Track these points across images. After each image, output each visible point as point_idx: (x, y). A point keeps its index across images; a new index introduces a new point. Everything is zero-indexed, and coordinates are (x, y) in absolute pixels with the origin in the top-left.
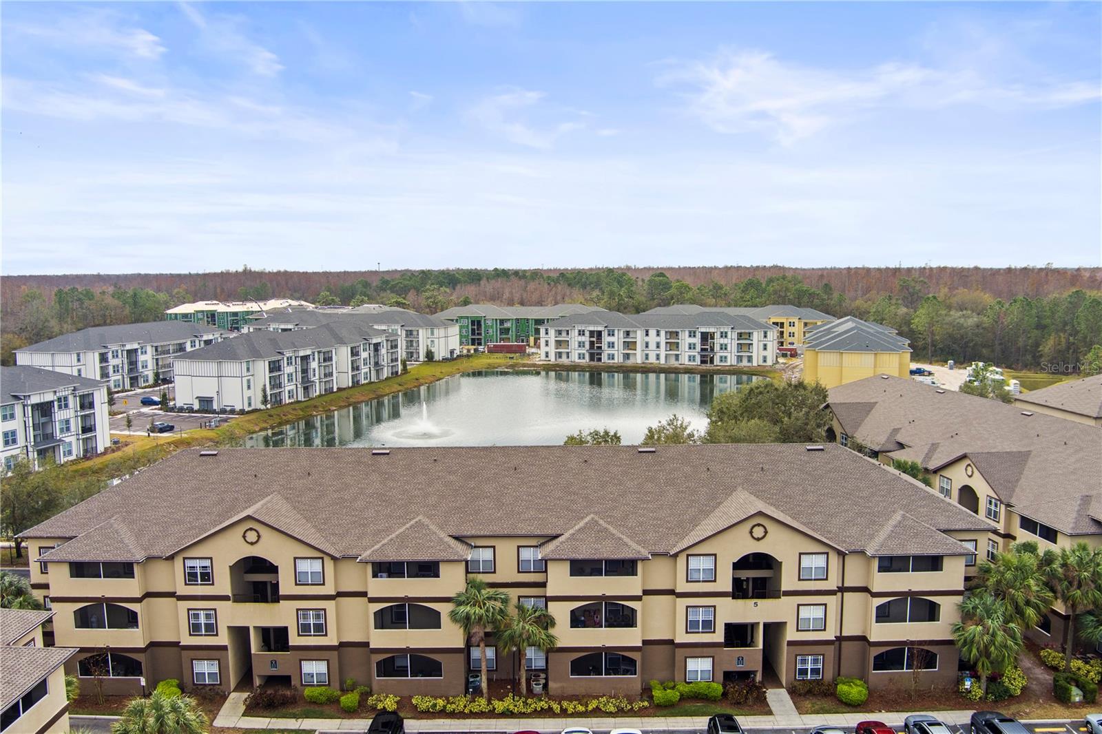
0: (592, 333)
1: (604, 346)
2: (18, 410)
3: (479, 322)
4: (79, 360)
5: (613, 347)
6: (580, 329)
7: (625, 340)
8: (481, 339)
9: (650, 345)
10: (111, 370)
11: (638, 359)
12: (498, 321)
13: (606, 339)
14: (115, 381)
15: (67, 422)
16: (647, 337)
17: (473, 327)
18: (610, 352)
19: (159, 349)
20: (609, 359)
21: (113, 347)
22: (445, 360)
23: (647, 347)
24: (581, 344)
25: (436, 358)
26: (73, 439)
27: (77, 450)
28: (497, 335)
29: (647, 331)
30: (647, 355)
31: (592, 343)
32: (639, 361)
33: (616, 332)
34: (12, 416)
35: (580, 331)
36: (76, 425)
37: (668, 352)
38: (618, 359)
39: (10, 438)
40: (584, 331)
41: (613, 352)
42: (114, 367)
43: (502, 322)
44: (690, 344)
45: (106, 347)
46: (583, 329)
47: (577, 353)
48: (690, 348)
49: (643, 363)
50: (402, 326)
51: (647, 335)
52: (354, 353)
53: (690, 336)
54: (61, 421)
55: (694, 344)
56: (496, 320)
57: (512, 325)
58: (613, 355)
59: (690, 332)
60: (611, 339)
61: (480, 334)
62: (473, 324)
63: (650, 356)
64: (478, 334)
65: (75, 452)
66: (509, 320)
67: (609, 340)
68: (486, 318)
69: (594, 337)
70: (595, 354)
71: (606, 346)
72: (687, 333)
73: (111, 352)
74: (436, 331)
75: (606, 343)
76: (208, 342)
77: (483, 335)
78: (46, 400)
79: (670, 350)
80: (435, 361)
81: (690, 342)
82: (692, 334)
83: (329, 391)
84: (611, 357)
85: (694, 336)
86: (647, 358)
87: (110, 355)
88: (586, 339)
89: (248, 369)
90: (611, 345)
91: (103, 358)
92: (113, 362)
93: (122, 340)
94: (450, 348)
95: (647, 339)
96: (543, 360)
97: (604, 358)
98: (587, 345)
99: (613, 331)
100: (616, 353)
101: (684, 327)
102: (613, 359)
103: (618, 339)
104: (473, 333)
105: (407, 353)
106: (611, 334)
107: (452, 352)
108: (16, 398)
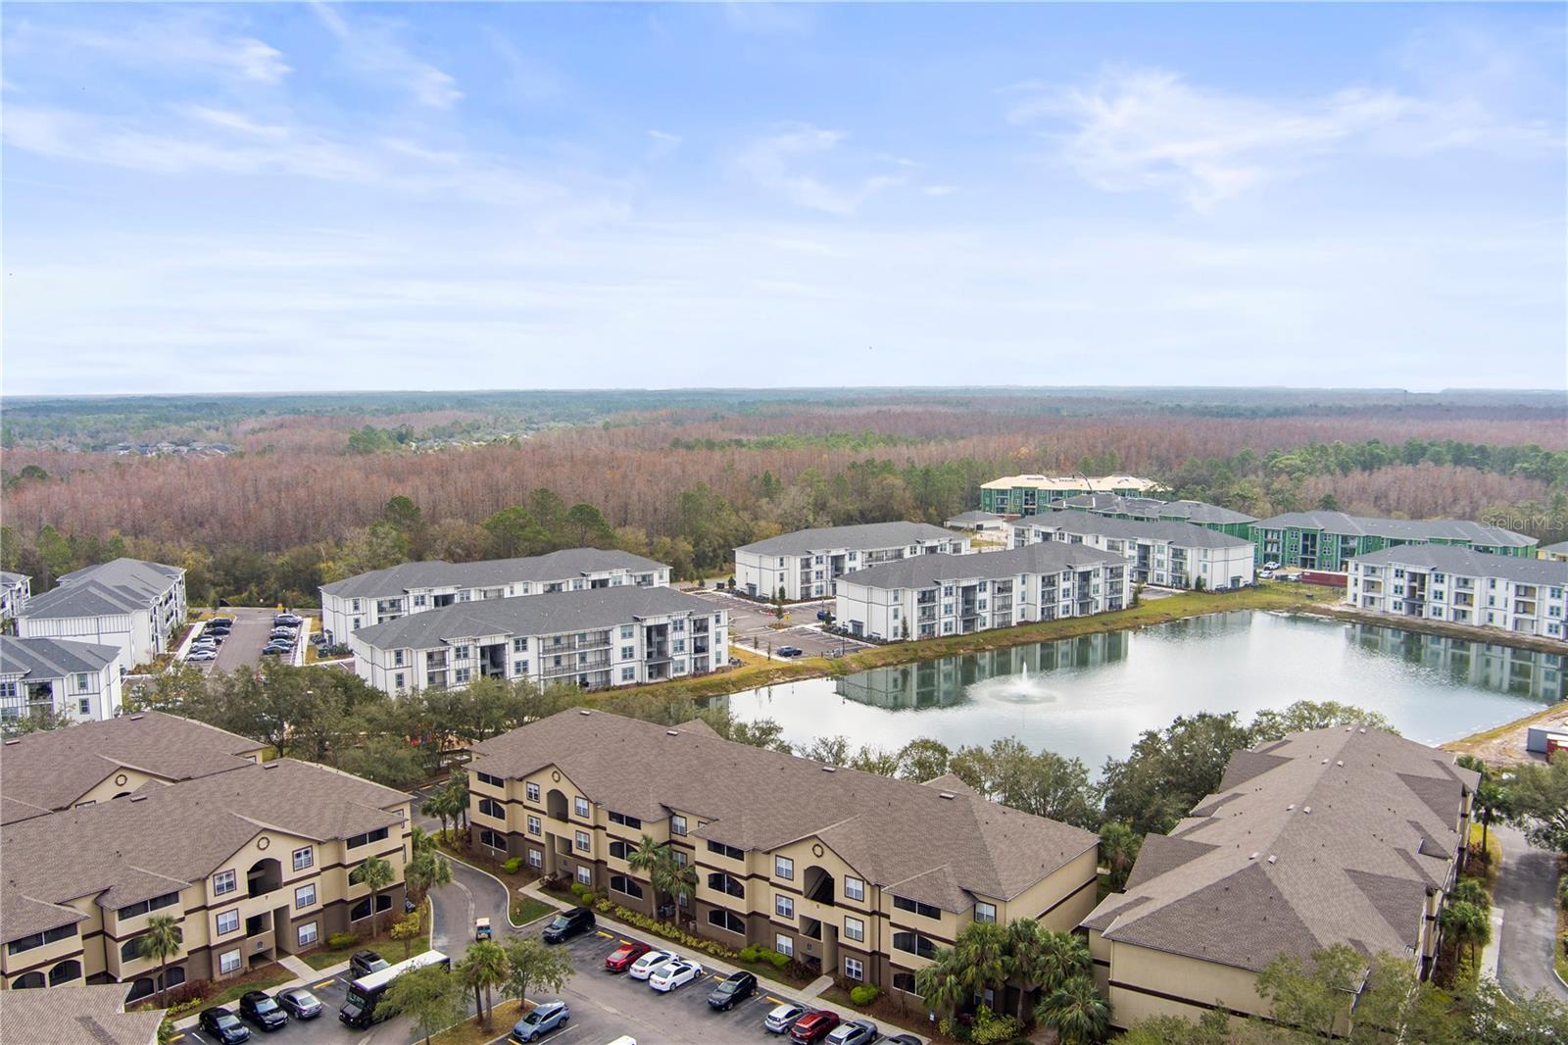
0: (1413, 577)
1: (1428, 595)
2: (636, 629)
3: (1314, 537)
4: (782, 565)
5: (1441, 598)
6: (1397, 568)
7: (1459, 591)
8: (1313, 560)
9: (1496, 602)
10: (813, 576)
11: (1476, 618)
12: (1340, 537)
13: (1432, 586)
14: (817, 587)
15: (682, 642)
16: (1493, 590)
17: (1306, 543)
18: (1436, 605)
19: (874, 555)
20: (1435, 614)
21: (818, 553)
22: (1221, 591)
23: (1492, 603)
24: (1398, 590)
25: (1208, 587)
26: (686, 658)
27: (689, 668)
28: (1337, 556)
29: (1493, 581)
30: (1491, 615)
31: (1412, 590)
32: (1475, 623)
33: (1446, 579)
34: (631, 635)
35: (1397, 571)
36: (689, 646)
37: (1518, 616)
38: (1447, 616)
39: (628, 653)
40: (1402, 572)
41: (1441, 606)
42: (817, 573)
43: (1345, 539)
44: (1552, 608)
45: (810, 553)
46: (1403, 568)
47: (1389, 603)
48: (1552, 613)
49: (1483, 627)
50: (1170, 543)
51: (1493, 586)
52: (1048, 581)
53: (1553, 596)
54: (675, 642)
55: (1558, 609)
56: (1338, 535)
57: (1359, 544)
58: (1440, 609)
59: (1553, 590)
60: (1439, 587)
61: (1313, 553)
62: (1306, 537)
63: (1495, 618)
64: (1311, 552)
65: (687, 669)
66: (1355, 537)
67: (1436, 589)
68: (1325, 532)
69: (1415, 581)
70: (1415, 602)
71: (1432, 596)
72: (1548, 592)
73: (814, 558)
74: (1209, 552)
75: (1432, 592)
76: (932, 550)
77: (1318, 554)
78: (661, 623)
79: (1524, 612)
80: (1208, 592)
81: (1553, 604)
82: (1556, 594)
83: (1006, 626)
84: (1438, 612)
85: (1559, 597)
86: (1491, 620)
87: (813, 561)
88: (1404, 582)
89: (896, 599)
90: (1439, 595)
91: (806, 564)
92: (815, 567)
93: (828, 544)
94: (1233, 574)
95: (1492, 592)
96: (1348, 605)
97: (1427, 612)
98: (1406, 593)
99: (1442, 576)
100: (1445, 607)
101: (1543, 582)
102: (1440, 614)
103: (1449, 587)
104: (1305, 551)
105: (1174, 577)
106: (1440, 579)
107: (1235, 580)
108: (637, 619)
